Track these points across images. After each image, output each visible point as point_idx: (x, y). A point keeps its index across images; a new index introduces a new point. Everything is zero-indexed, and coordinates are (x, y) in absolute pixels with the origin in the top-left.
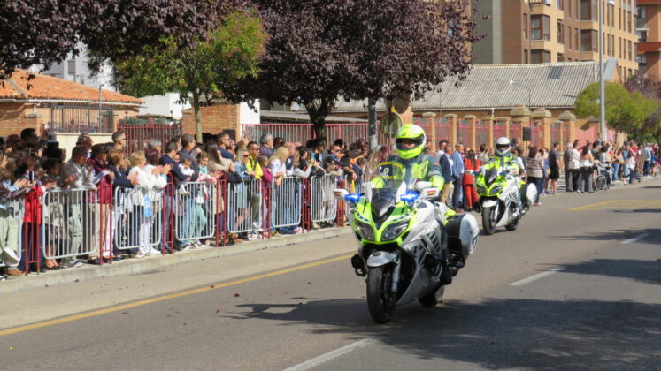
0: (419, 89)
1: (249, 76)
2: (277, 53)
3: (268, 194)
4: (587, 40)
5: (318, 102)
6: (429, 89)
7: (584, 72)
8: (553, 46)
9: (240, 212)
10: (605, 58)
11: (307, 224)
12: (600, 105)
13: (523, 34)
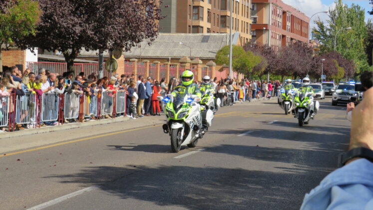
0: (128, 46)
1: (31, 34)
2: (47, 22)
3: (40, 102)
4: (224, 21)
5: (70, 51)
6: (134, 46)
7: (222, 39)
8: (205, 24)
9: (23, 112)
10: (233, 32)
11: (61, 120)
12: (229, 58)
13: (189, 16)
